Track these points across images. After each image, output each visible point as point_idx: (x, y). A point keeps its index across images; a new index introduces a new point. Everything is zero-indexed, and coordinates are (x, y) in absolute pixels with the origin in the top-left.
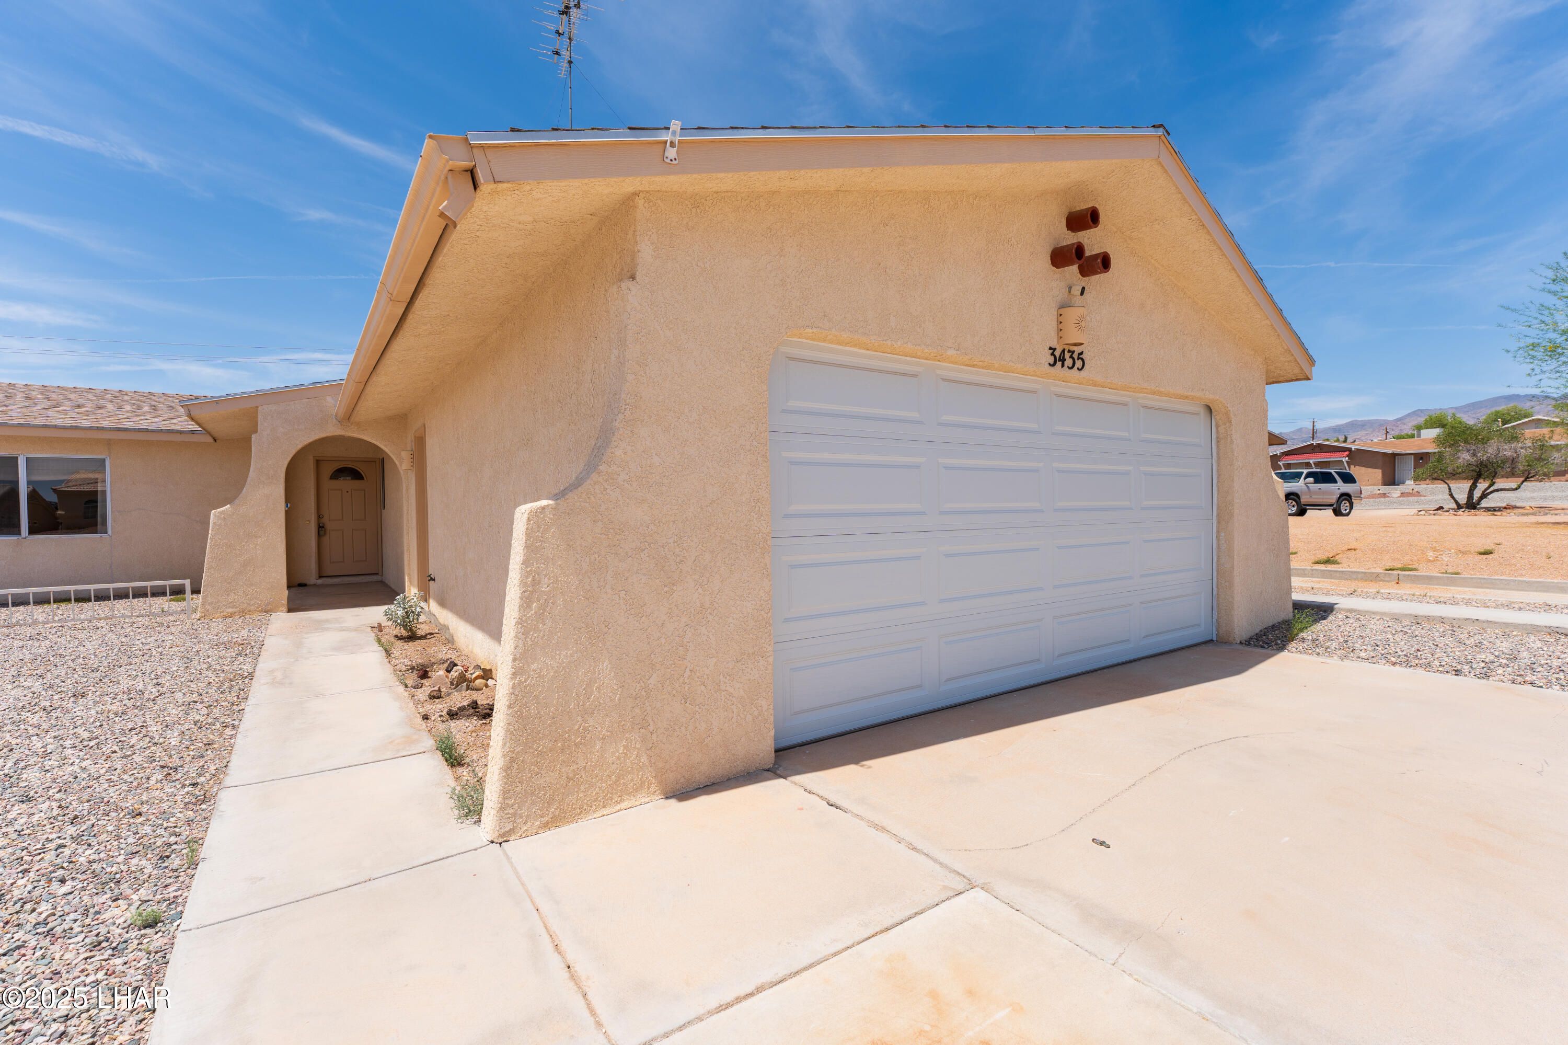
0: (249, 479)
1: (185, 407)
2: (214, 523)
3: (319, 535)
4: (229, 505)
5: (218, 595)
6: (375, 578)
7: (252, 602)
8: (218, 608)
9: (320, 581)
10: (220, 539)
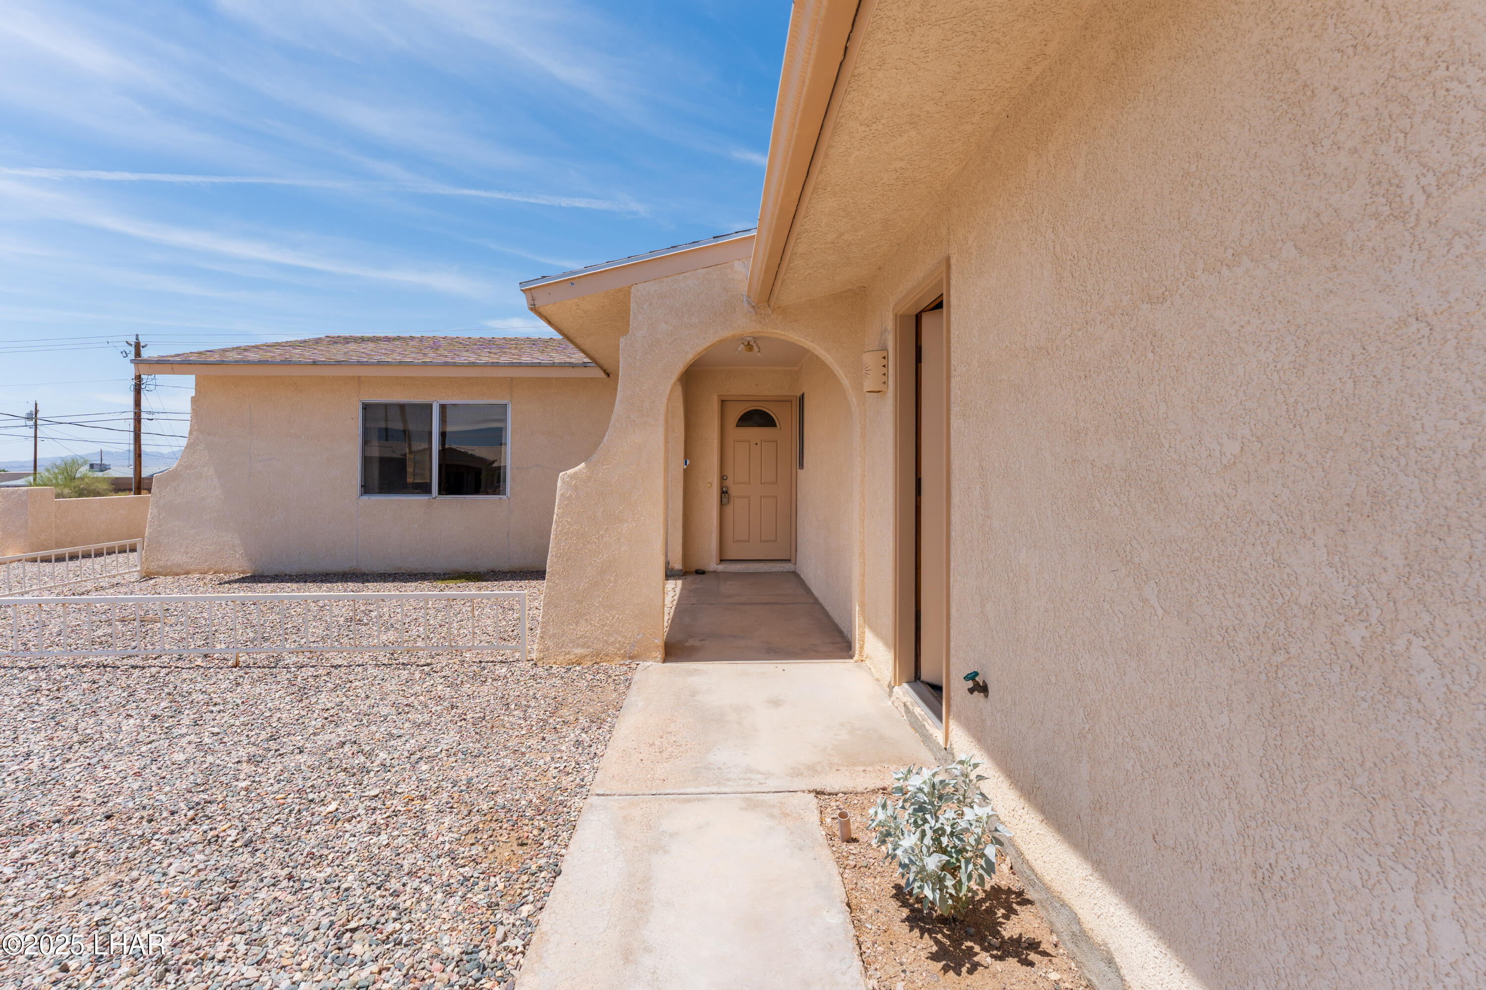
0: (614, 417)
1: (529, 293)
2: (562, 495)
3: (721, 505)
4: (583, 465)
5: (563, 623)
6: (787, 567)
7: (612, 640)
8: (563, 645)
9: (721, 568)
10: (569, 523)
